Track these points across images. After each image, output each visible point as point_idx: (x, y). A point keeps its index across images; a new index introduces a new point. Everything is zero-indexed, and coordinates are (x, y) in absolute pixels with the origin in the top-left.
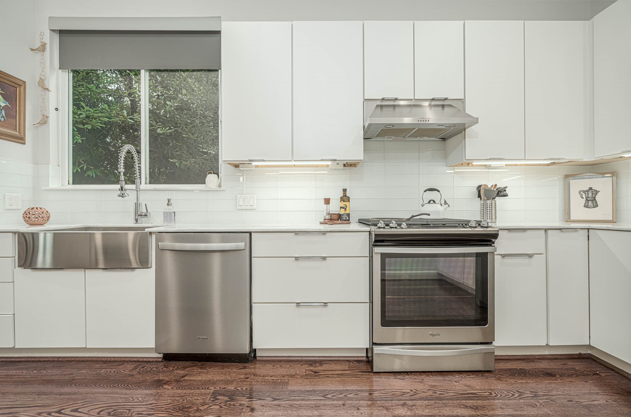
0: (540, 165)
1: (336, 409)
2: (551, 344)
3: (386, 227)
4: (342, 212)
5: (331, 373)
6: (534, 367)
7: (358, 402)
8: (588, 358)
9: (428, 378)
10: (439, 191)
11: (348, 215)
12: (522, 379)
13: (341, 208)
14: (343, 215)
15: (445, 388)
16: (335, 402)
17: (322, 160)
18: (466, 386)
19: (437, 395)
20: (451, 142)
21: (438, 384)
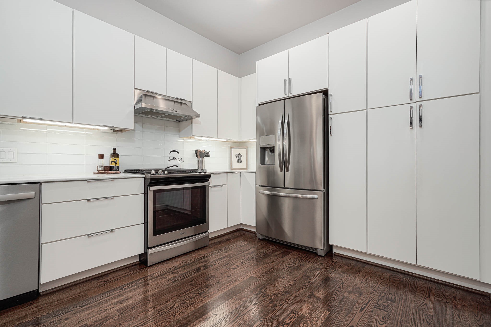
0: (223, 141)
1: (134, 291)
2: (229, 227)
3: (156, 174)
4: (113, 165)
5: (118, 277)
6: (223, 239)
7: (146, 282)
8: (240, 230)
9: (180, 258)
10: (178, 152)
11: (118, 167)
12: (220, 245)
13: (112, 162)
14: (113, 167)
15: (189, 259)
16: (132, 288)
17: (101, 126)
18: (199, 255)
19: (187, 263)
20: (183, 124)
21: (186, 259)
